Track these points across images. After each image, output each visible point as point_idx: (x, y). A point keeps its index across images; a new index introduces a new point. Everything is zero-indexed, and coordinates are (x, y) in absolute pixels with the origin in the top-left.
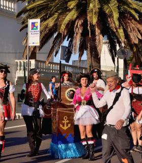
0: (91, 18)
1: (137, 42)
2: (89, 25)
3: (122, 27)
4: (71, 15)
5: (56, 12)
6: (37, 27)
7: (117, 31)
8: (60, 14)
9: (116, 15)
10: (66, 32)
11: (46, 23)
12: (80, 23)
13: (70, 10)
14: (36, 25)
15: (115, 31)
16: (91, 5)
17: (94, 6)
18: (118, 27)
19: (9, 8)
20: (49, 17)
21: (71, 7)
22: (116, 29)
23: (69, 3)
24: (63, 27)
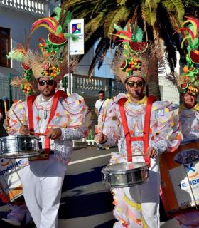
0: (148, 16)
2: (145, 26)
4: (121, 14)
5: (101, 11)
6: (80, 30)
8: (106, 13)
9: (181, 12)
13: (119, 8)
16: (148, 1)
17: (151, 1)
19: (38, 9)
20: (93, 17)
21: (122, 3)
24: (111, 30)
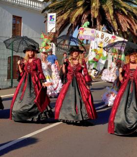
0: (94, 13)
1: (126, 30)
2: (92, 18)
3: (115, 20)
4: (79, 11)
5: (69, 9)
6: (54, 19)
7: (112, 23)
8: (72, 10)
9: (111, 12)
10: (76, 23)
11: (62, 17)
12: (86, 16)
13: (79, 8)
14: (53, 17)
15: (111, 22)
16: (94, 4)
17: (96, 5)
18: (112, 19)
19: (38, 7)
20: (64, 13)
21: (79, 5)
22: (111, 21)
23: (78, 3)
24: (74, 19)
